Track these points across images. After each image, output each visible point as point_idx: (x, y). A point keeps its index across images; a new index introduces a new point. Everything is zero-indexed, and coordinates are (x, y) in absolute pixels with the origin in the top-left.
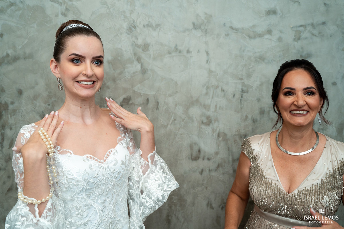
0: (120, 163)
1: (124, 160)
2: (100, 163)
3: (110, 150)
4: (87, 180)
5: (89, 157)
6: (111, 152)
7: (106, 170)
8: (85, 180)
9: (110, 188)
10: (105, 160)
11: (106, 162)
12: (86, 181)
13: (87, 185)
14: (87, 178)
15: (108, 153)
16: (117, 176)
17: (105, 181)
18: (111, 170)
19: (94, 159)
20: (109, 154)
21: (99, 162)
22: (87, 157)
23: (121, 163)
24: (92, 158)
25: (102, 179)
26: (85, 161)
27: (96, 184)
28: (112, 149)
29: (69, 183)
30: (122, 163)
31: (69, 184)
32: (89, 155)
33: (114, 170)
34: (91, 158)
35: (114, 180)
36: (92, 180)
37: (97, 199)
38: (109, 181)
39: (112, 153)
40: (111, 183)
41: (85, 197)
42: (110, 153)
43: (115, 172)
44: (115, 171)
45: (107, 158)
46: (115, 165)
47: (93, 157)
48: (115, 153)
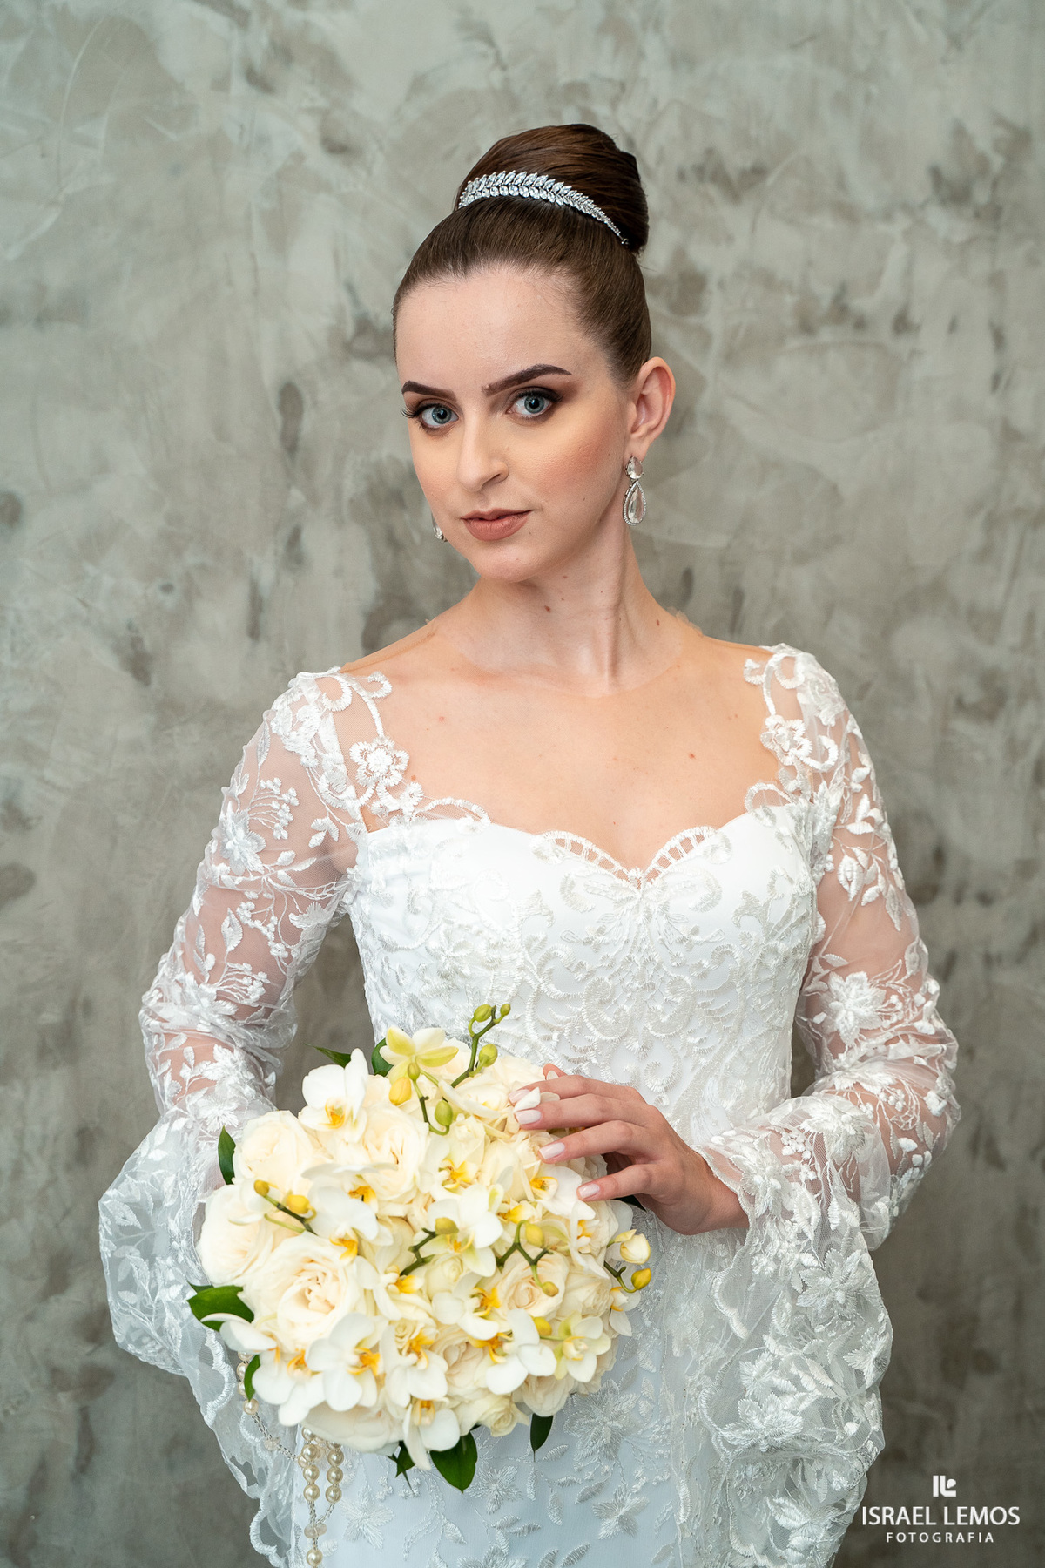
0: (732, 900)
1: (762, 897)
2: (624, 883)
3: (690, 833)
4: (543, 942)
5: (568, 842)
6: (694, 842)
7: (649, 917)
8: (535, 944)
9: (664, 1019)
10: (655, 874)
11: (657, 881)
12: (537, 950)
13: (540, 971)
14: (541, 936)
15: (675, 842)
16: (706, 964)
17: (642, 976)
18: (680, 927)
19: (591, 856)
20: (680, 848)
21: (621, 875)
22: (560, 842)
23: (741, 903)
24: (584, 852)
25: (625, 963)
26: (543, 857)
27: (590, 981)
28: (705, 830)
29: (454, 951)
30: (745, 908)
31: (456, 954)
32: (569, 837)
33: (695, 931)
34: (576, 848)
35: (689, 981)
36: (564, 951)
37: (594, 1061)
38: (663, 981)
39: (698, 849)
40: (674, 992)
41: (534, 1037)
42: (687, 844)
43: (700, 944)
44: (697, 938)
45: (664, 862)
46: (705, 909)
47: (587, 845)
48: (714, 849)
